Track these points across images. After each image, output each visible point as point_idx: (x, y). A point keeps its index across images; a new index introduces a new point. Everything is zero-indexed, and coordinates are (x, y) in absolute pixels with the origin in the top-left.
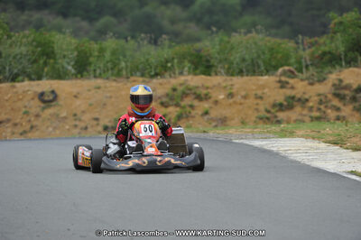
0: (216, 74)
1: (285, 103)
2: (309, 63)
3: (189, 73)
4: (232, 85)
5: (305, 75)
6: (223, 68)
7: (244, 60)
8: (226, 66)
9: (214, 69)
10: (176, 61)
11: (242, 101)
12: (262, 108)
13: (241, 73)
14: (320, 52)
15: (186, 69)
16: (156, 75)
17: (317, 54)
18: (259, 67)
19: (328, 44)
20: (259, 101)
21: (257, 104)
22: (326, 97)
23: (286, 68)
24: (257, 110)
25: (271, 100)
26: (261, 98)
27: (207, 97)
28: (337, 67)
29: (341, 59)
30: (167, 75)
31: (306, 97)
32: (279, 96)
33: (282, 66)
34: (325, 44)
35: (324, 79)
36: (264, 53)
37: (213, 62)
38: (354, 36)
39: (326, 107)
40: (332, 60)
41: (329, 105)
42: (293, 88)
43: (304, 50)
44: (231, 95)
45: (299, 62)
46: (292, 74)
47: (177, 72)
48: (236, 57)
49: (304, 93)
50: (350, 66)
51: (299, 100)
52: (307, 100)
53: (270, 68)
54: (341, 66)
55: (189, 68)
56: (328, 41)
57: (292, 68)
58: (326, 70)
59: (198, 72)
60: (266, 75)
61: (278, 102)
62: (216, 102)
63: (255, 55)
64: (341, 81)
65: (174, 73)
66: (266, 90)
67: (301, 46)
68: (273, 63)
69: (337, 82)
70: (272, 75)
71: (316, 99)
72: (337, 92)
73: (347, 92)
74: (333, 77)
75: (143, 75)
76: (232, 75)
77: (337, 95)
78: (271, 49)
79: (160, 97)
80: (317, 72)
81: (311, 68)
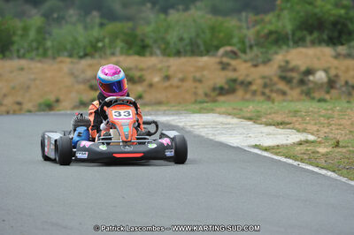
0: (152, 54)
1: (226, 87)
2: (253, 42)
3: (122, 53)
4: (169, 67)
5: (250, 55)
6: (159, 48)
7: (181, 39)
8: (163, 46)
9: (148, 50)
10: (107, 40)
11: (180, 84)
12: (201, 92)
13: (178, 54)
14: (266, 31)
15: (118, 49)
16: (86, 55)
17: (262, 33)
18: (198, 46)
19: (271, 22)
20: (197, 84)
21: (196, 88)
22: (271, 80)
23: (228, 48)
24: (195, 94)
25: (211, 83)
26: (200, 81)
27: (140, 80)
28: (285, 47)
29: (288, 39)
30: (97, 55)
31: (249, 79)
32: (220, 79)
33: (223, 45)
34: (270, 23)
35: (269, 60)
36: (204, 32)
37: (149, 41)
38: (302, 14)
39: (271, 91)
40: (278, 39)
41: (275, 88)
42: (235, 70)
43: (248, 28)
44: (167, 78)
45: (242, 41)
46: (234, 55)
47: (108, 52)
48: (172, 37)
49: (247, 75)
50: (298, 46)
51: (242, 83)
52: (250, 83)
53: (210, 49)
54: (288, 46)
55: (122, 48)
56: (274, 20)
57: (235, 49)
58: (271, 51)
59: (131, 52)
60: (206, 55)
61: (218, 85)
62: (151, 85)
63: (193, 35)
64: (287, 62)
65: (105, 54)
66: (205, 73)
67: (244, 25)
68: (215, 43)
69: (283, 64)
70: (213, 55)
71: (260, 82)
72: (283, 74)
73: (294, 75)
74: (279, 59)
75: (71, 56)
76: (169, 56)
77: (283, 78)
78: (213, 29)
79: (89, 81)
80: (262, 53)
81: (255, 49)
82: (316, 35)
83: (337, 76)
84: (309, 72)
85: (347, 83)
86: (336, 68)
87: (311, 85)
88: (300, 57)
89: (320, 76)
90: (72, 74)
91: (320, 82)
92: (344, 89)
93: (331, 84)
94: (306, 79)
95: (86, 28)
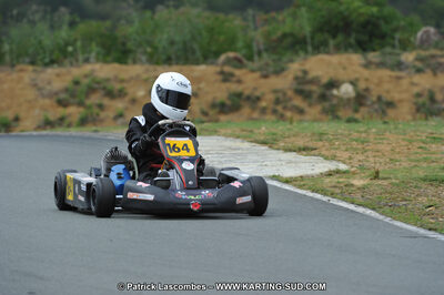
0: (135, 62)
1: (228, 102)
2: (262, 47)
3: (98, 60)
5: (257, 64)
6: (145, 53)
7: (172, 43)
9: (131, 56)
10: (79, 44)
12: (196, 109)
13: (168, 60)
14: (279, 34)
15: (93, 55)
16: (52, 62)
17: (274, 37)
18: (194, 52)
19: (285, 22)
22: (285, 94)
23: (231, 54)
25: (209, 98)
26: (196, 95)
27: (121, 94)
28: (302, 54)
29: (306, 43)
30: (67, 62)
31: (257, 94)
32: (221, 92)
33: (225, 51)
35: (283, 70)
36: (200, 34)
37: (130, 45)
38: (324, 13)
39: (285, 108)
40: (296, 44)
41: (289, 105)
42: (239, 82)
43: (256, 29)
45: (249, 46)
46: (238, 63)
47: (81, 57)
48: (162, 40)
49: (255, 89)
50: (319, 53)
51: (248, 98)
52: (259, 99)
53: (209, 56)
54: (306, 52)
55: (98, 54)
56: (288, 19)
57: (239, 55)
58: (285, 59)
59: (109, 59)
60: (203, 63)
61: (218, 101)
62: (134, 101)
63: (188, 37)
64: (305, 72)
65: (77, 60)
66: (202, 85)
67: (251, 24)
68: (214, 48)
69: (300, 74)
70: (212, 63)
71: (271, 97)
72: (301, 87)
73: (314, 88)
74: (295, 68)
75: (33, 63)
76: (157, 63)
77: (300, 92)
78: (211, 30)
79: (56, 94)
80: (274, 60)
81: (265, 55)
82: (340, 38)
83: (367, 90)
84: (333, 84)
85: (379, 98)
86: (367, 80)
87: (335, 102)
88: (321, 66)
89: (347, 90)
90: (34, 85)
91: (346, 96)
92: (376, 106)
93: (360, 99)
94: (328, 93)
95: (52, 27)
